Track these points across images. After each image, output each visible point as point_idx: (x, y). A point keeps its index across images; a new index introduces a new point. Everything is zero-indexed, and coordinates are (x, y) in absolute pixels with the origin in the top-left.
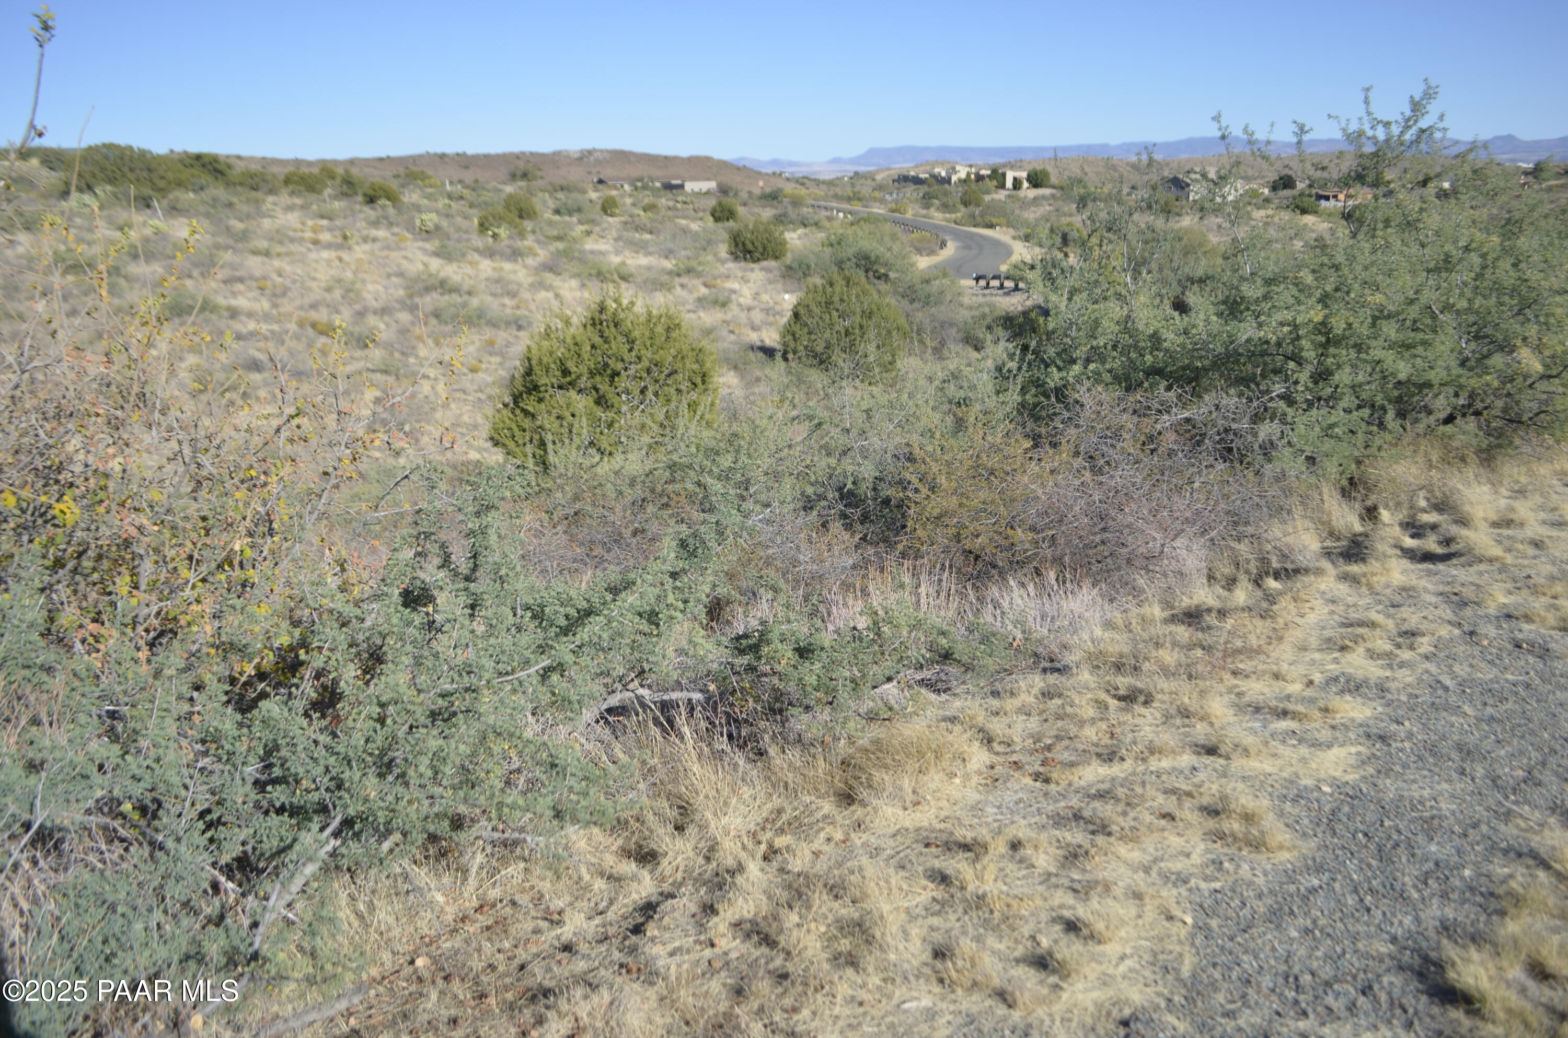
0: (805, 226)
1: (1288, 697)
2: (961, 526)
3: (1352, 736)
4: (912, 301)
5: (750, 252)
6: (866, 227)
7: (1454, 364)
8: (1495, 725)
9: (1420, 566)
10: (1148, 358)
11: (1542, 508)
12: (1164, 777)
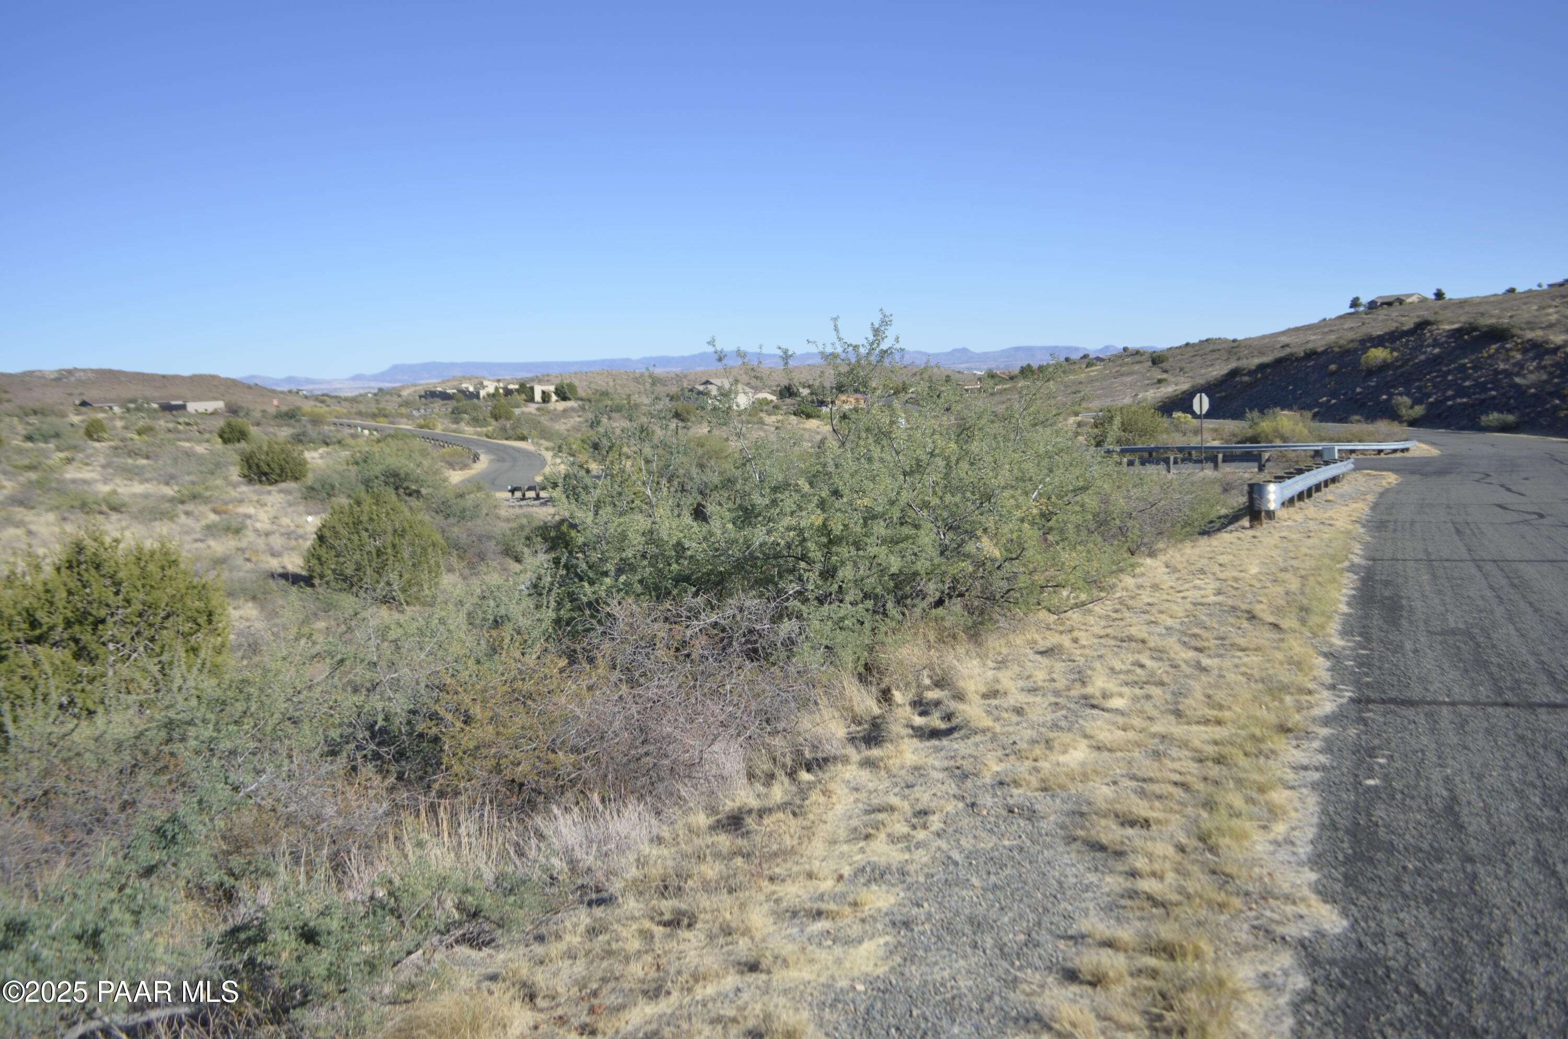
0: (327, 444)
1: (821, 897)
2: (499, 757)
3: (880, 926)
4: (447, 516)
5: (265, 474)
6: (394, 444)
7: (935, 553)
8: (998, 893)
9: (928, 744)
10: (675, 567)
11: (1019, 676)
12: (710, 1005)
